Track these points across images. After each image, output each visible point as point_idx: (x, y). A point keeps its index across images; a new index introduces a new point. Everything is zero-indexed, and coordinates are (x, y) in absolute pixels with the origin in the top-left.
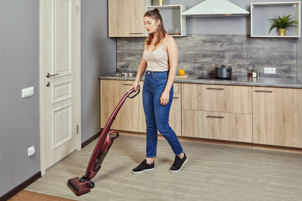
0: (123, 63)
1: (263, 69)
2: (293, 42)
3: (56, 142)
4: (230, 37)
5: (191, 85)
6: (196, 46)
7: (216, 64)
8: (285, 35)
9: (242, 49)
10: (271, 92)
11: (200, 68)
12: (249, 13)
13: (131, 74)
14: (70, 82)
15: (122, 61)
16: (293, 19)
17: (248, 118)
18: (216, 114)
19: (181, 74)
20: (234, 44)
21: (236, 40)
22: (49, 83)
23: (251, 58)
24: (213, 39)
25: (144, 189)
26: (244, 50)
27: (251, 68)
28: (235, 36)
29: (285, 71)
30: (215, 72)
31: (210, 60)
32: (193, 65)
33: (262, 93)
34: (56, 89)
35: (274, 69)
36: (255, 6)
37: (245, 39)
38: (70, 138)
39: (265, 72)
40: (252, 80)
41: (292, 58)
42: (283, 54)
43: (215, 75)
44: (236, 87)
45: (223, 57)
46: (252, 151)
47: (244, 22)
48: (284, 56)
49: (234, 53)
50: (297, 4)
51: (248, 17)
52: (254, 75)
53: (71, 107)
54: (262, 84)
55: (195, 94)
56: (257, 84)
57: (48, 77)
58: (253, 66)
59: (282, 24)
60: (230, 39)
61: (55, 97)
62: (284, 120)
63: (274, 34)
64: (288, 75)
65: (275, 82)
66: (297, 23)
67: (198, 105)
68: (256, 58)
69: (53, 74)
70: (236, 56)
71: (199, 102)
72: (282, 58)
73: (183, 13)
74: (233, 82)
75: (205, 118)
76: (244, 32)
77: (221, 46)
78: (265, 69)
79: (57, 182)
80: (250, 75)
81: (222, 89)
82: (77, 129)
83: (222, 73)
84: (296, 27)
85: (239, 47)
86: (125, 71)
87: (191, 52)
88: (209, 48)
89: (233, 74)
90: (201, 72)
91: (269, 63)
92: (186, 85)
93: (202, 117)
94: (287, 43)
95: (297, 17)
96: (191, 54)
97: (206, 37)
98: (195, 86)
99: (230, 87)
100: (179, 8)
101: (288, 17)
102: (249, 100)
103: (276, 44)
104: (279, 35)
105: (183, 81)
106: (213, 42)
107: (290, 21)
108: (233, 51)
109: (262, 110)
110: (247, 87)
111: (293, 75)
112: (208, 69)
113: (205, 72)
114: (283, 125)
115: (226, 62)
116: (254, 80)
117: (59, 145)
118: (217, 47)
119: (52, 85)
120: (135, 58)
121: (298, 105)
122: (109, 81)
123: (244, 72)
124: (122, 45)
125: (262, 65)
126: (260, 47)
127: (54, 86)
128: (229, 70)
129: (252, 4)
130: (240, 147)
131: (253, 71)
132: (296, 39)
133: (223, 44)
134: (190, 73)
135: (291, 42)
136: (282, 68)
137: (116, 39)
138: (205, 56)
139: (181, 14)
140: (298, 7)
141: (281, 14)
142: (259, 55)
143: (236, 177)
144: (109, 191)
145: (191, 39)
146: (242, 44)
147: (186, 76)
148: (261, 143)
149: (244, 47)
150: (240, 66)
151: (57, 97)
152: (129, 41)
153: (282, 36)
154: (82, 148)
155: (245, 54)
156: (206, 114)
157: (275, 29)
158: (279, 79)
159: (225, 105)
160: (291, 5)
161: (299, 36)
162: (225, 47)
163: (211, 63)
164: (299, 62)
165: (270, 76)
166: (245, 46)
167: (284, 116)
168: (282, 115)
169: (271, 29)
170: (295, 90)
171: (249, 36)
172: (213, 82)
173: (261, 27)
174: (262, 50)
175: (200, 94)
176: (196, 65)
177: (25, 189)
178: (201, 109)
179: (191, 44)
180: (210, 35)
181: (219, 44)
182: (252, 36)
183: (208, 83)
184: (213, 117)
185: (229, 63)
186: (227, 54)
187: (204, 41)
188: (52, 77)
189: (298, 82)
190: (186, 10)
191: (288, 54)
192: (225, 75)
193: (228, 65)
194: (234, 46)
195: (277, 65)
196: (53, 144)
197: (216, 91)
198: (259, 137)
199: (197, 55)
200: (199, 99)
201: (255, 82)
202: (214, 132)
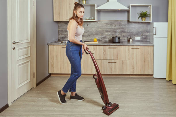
0: (62, 36)
1: (135, 37)
2: (148, 24)
3: (19, 84)
4: (120, 21)
5: (100, 46)
6: (102, 26)
7: (112, 36)
8: (145, 21)
9: (125, 28)
10: (139, 48)
11: (104, 38)
12: (129, 9)
13: (67, 42)
14: (29, 47)
15: (61, 35)
16: (149, 13)
17: (128, 62)
18: (113, 61)
19: (95, 41)
20: (121, 25)
21: (122, 23)
22: (14, 47)
23: (130, 32)
24: (111, 23)
25: (76, 104)
26: (126, 28)
27: (129, 37)
28: (122, 21)
29: (145, 38)
30: (112, 40)
31: (109, 33)
32: (101, 36)
33: (135, 49)
34: (19, 51)
35: (140, 37)
36: (132, 6)
37: (126, 22)
38: (29, 81)
39: (136, 39)
40: (130, 43)
41: (147, 32)
42: (144, 30)
44: (122, 47)
45: (116, 32)
46: (130, 78)
47: (126, 14)
48: (144, 31)
49: (121, 30)
50: (151, 6)
51: (128, 11)
52: (131, 40)
53: (30, 62)
54: (135, 45)
55: (103, 51)
56: (133, 44)
57: (13, 43)
58: (130, 36)
59: (144, 15)
60: (119, 23)
62: (144, 62)
63: (140, 20)
64: (146, 40)
65: (140, 44)
66: (151, 15)
67: (104, 57)
68: (131, 32)
70: (122, 31)
71: (104, 55)
72: (143, 32)
73: (96, 8)
74: (121, 44)
75: (107, 63)
76: (126, 19)
77: (115, 27)
78: (136, 37)
79: (20, 109)
80: (129, 41)
81: (116, 48)
82: (34, 75)
84: (150, 17)
85: (124, 27)
86: (63, 40)
87: (100, 30)
88: (109, 27)
89: (121, 40)
90: (105, 40)
91: (137, 35)
92: (97, 46)
94: (146, 25)
95: (150, 12)
96: (100, 31)
97: (108, 22)
98: (102, 46)
99: (120, 47)
100: (94, 6)
101: (147, 12)
102: (129, 53)
103: (141, 25)
104: (142, 21)
105: (96, 44)
106: (111, 24)
107: (147, 14)
108: (121, 29)
109: (135, 58)
110: (128, 46)
111: (148, 40)
112: (109, 38)
113: (107, 40)
114: (144, 64)
115: (117, 34)
116: (131, 43)
117: (21, 86)
118: (113, 27)
119: (17, 49)
121: (151, 54)
122: (54, 46)
123: (126, 39)
124: (62, 26)
125: (134, 35)
126: (134, 26)
127: (18, 49)
128: (119, 38)
129: (130, 5)
130: (124, 76)
131: (130, 38)
132: (149, 23)
133: (116, 25)
135: (147, 24)
136: (143, 37)
137: (58, 22)
138: (107, 31)
139: (95, 9)
140: (150, 8)
141: (143, 10)
142: (133, 30)
144: (55, 109)
145: (100, 23)
146: (125, 25)
147: (98, 42)
148: (134, 74)
149: (126, 27)
150: (124, 36)
151: (20, 56)
152: (66, 24)
153: (144, 21)
154: (37, 86)
155: (126, 30)
156: (108, 61)
157: (140, 18)
158: (142, 42)
159: (117, 56)
160: (147, 6)
161: (151, 21)
162: (117, 27)
163: (110, 35)
164: (151, 34)
165: (138, 41)
166: (127, 26)
167: (144, 60)
168: (144, 59)
169: (139, 18)
170: (149, 47)
171: (128, 21)
172: (111, 44)
173: (134, 17)
174: (134, 28)
175: (105, 51)
176: (103, 36)
178: (105, 59)
179: (100, 25)
180: (110, 21)
181: (114, 25)
182: (130, 21)
183: (109, 45)
184: (111, 62)
185: (119, 35)
186: (118, 31)
187: (107, 24)
188: (17, 43)
189: (150, 43)
190: (98, 7)
191: (146, 30)
192: (117, 41)
193: (118, 36)
194: (121, 26)
195: (141, 35)
196: (17, 85)
197: (113, 49)
198: (133, 71)
199: (103, 31)
200: (104, 53)
201: (131, 44)
202: (112, 70)
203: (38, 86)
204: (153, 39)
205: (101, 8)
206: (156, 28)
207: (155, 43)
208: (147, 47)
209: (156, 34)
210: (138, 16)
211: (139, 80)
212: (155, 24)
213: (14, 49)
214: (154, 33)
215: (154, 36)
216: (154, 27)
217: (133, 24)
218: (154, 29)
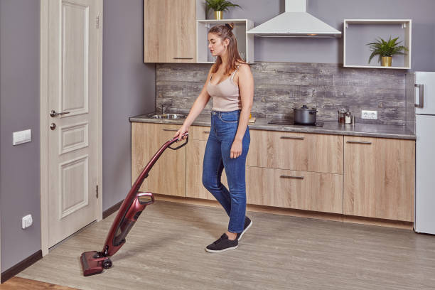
0: (165, 100)
1: (360, 112)
2: (402, 76)
3: (64, 208)
4: (315, 66)
5: (259, 132)
6: (267, 78)
7: (295, 104)
8: (390, 65)
9: (332, 84)
10: (370, 144)
11: (272, 109)
12: (341, 33)
13: (175, 116)
14: (86, 124)
15: (163, 97)
16: (402, 44)
17: (337, 179)
18: (294, 174)
20: (321, 76)
21: (323, 71)
22: (54, 124)
23: (344, 96)
24: (292, 69)
25: (189, 276)
26: (334, 85)
27: (343, 110)
28: (322, 65)
29: (392, 116)
30: (293, 116)
31: (287, 98)
32: (263, 105)
33: (358, 145)
34: (64, 133)
35: (375, 112)
36: (350, 24)
37: (335, 70)
38: (86, 203)
39: (363, 117)
40: (345, 127)
41: (399, 98)
42: (388, 92)
43: (294, 119)
44: (322, 136)
45: (305, 94)
46: (342, 225)
47: (335, 45)
48: (389, 95)
49: (321, 89)
50: (407, 23)
51: (340, 39)
52: (348, 120)
53: (87, 160)
54: (357, 133)
55: (265, 145)
56: (353, 132)
57: (52, 116)
58: (346, 107)
59: (386, 50)
60: (315, 70)
61: (64, 145)
62: (386, 183)
63: (375, 64)
64: (393, 121)
65: (376, 131)
66: (407, 49)
67: (268, 161)
68: (350, 97)
69: (60, 112)
70: (324, 93)
71: (270, 156)
72: (385, 97)
74: (318, 129)
75: (279, 179)
76: (334, 61)
77: (302, 79)
78: (363, 112)
79: (65, 266)
80: (342, 120)
81: (302, 139)
82: (97, 191)
83: (302, 117)
84: (406, 55)
85: (328, 81)
86: (167, 112)
87: (260, 87)
88: (285, 81)
89: (318, 119)
90: (275, 114)
91: (368, 104)
93: (273, 176)
94: (393, 77)
95: (406, 41)
96: (261, 90)
97: (282, 67)
98: (264, 133)
99: (315, 136)
100: (244, 23)
101: (395, 40)
102: (339, 154)
103: (378, 78)
104: (382, 65)
106: (291, 73)
107: (397, 46)
108: (320, 86)
109: (357, 170)
110: (337, 137)
111: (400, 121)
112: (284, 111)
113: (280, 115)
114: (385, 189)
115: (309, 101)
116: (348, 126)
117: (69, 213)
118: (297, 81)
119: (59, 128)
120: (181, 94)
121: (406, 162)
122: (144, 124)
123: (334, 116)
124: (164, 75)
125: (359, 106)
126: (356, 81)
127: (62, 129)
128: (313, 113)
129: (345, 21)
131: (345, 114)
132: (406, 71)
133: (305, 77)
134: (258, 116)
135: (398, 76)
136: (386, 111)
137: (155, 66)
138: (280, 92)
139: (247, 32)
140: (407, 29)
141: (385, 36)
142: (354, 92)
143: (318, 261)
144: (138, 279)
145: (260, 68)
146: (331, 76)
147: (253, 120)
148: (355, 214)
149: (334, 82)
150: (328, 108)
151: (67, 146)
152: (174, 69)
153: (387, 67)
154: (104, 218)
155: (335, 91)
156: (279, 173)
157: (377, 57)
158: (381, 127)
159: (306, 160)
160: (399, 24)
161: (410, 68)
162: (308, 80)
163: (288, 103)
164: (408, 103)
165: (370, 122)
166: (335, 80)
167: (386, 178)
168: (384, 177)
169: (371, 57)
170: (402, 141)
171: (340, 66)
172: (289, 128)
173: (358, 54)
174: (359, 85)
175: (271, 145)
176: (268, 105)
177: (16, 276)
178: (272, 166)
179: (262, 76)
180: (288, 64)
181: (300, 76)
182: (345, 66)
183: (283, 130)
184: (289, 177)
185: (313, 102)
186: (310, 91)
187: (279, 72)
188: (60, 116)
189: (407, 131)
190: (255, 26)
191: (395, 92)
192: (307, 119)
193: (311, 105)
194: (320, 80)
195: (379, 107)
196: (60, 211)
197: (293, 141)
198: (353, 205)
199: (268, 91)
200: (270, 152)
201: (348, 130)
202: (290, 199)
203: (107, 219)
204: (413, 117)
205: (263, 29)
206: (421, 87)
207: (419, 132)
208: (395, 141)
209: (421, 106)
210: (369, 51)
211: (369, 232)
212: (421, 77)
213: (53, 128)
214: (417, 103)
215: (418, 110)
216: (416, 85)
217: (355, 73)
218: (417, 89)
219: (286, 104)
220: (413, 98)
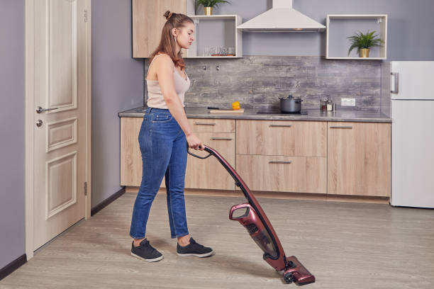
1: (340, 100)
2: (377, 66)
3: (51, 208)
4: (300, 59)
5: (249, 121)
6: (255, 71)
7: (281, 95)
8: (368, 57)
9: (315, 75)
10: (350, 128)
11: (259, 101)
12: (324, 27)
14: (74, 120)
16: (378, 37)
17: (322, 162)
18: (282, 159)
19: (234, 108)
20: (304, 68)
21: (307, 64)
22: (40, 121)
23: (326, 86)
24: (278, 63)
26: (317, 76)
27: (325, 99)
28: (305, 58)
29: (368, 102)
30: (279, 106)
31: (273, 89)
32: (250, 96)
33: (340, 130)
34: (52, 130)
35: (354, 100)
36: (332, 19)
37: (318, 62)
38: (74, 202)
39: (343, 104)
40: (326, 114)
41: (374, 85)
42: (365, 80)
43: (280, 109)
44: (307, 123)
45: (290, 85)
46: (326, 204)
47: (317, 40)
48: (366, 83)
49: (305, 80)
50: (383, 18)
51: (323, 33)
52: (329, 107)
53: (76, 157)
54: (339, 118)
55: (255, 133)
56: (334, 118)
57: (39, 112)
58: (328, 96)
59: (364, 43)
60: (298, 62)
61: (51, 142)
62: (366, 163)
63: (354, 55)
64: (370, 107)
65: (354, 116)
66: (382, 41)
67: (257, 148)
68: (332, 87)
69: (47, 108)
70: (307, 84)
71: (259, 143)
72: (363, 85)
73: (239, 26)
74: (303, 117)
75: (268, 166)
76: (317, 53)
77: (287, 72)
78: (343, 100)
80: (324, 108)
81: (289, 126)
82: (85, 188)
83: (289, 106)
84: (381, 46)
85: (311, 72)
87: (248, 80)
88: (272, 73)
89: (303, 107)
90: (261, 105)
91: (347, 92)
92: (241, 121)
93: (262, 163)
94: (370, 67)
95: (382, 34)
96: (248, 82)
97: (269, 60)
98: (253, 122)
99: (300, 123)
100: (233, 19)
101: (372, 34)
102: (323, 139)
103: (356, 69)
104: (360, 56)
105: (238, 116)
106: (277, 65)
107: (374, 39)
108: (303, 77)
109: (340, 152)
110: (321, 123)
111: (376, 107)
112: (270, 101)
113: (267, 106)
114: (365, 168)
115: (293, 92)
116: (329, 113)
118: (283, 73)
119: (46, 125)
121: (383, 143)
122: (134, 119)
123: (317, 104)
125: (339, 94)
126: (337, 72)
127: (49, 126)
128: (298, 102)
129: (328, 16)
131: (327, 102)
132: (380, 61)
133: (290, 69)
134: (246, 107)
135: (374, 66)
136: (364, 98)
137: (143, 61)
138: (266, 84)
139: (237, 27)
140: (383, 24)
141: (363, 30)
142: (335, 82)
143: (308, 238)
145: (249, 62)
146: (314, 68)
147: (242, 111)
148: (338, 193)
149: (317, 73)
150: (311, 97)
151: (54, 143)
153: (364, 58)
154: (92, 215)
155: (317, 82)
156: (268, 160)
157: (355, 50)
158: (359, 112)
159: (293, 146)
160: (375, 19)
161: (385, 58)
162: (293, 72)
163: (274, 94)
164: (383, 90)
165: (349, 109)
166: (318, 71)
167: (365, 159)
168: (363, 157)
169: (350, 50)
170: (380, 125)
171: (323, 58)
172: (278, 117)
173: (339, 47)
174: (338, 75)
175: (260, 134)
176: (255, 96)
178: (261, 153)
179: (249, 69)
180: (274, 57)
181: (285, 69)
182: (328, 58)
183: (271, 118)
184: (277, 163)
185: (297, 93)
186: (295, 82)
187: (266, 65)
188: (47, 112)
189: (382, 115)
190: (243, 23)
191: (371, 80)
192: (293, 107)
193: (296, 96)
194: (304, 71)
195: (357, 95)
196: (47, 211)
197: (281, 128)
198: (336, 185)
199: (256, 83)
200: (259, 139)
201: (329, 116)
202: (278, 183)
203: (95, 216)
204: (389, 103)
205: (249, 25)
206: (397, 76)
207: (394, 116)
208: (373, 124)
209: (396, 92)
210: (349, 44)
211: (351, 209)
212: (396, 66)
213: (39, 125)
214: (393, 89)
215: (393, 96)
216: (391, 74)
217: (336, 65)
218: (393, 77)
219: (272, 95)
220: (388, 85)
